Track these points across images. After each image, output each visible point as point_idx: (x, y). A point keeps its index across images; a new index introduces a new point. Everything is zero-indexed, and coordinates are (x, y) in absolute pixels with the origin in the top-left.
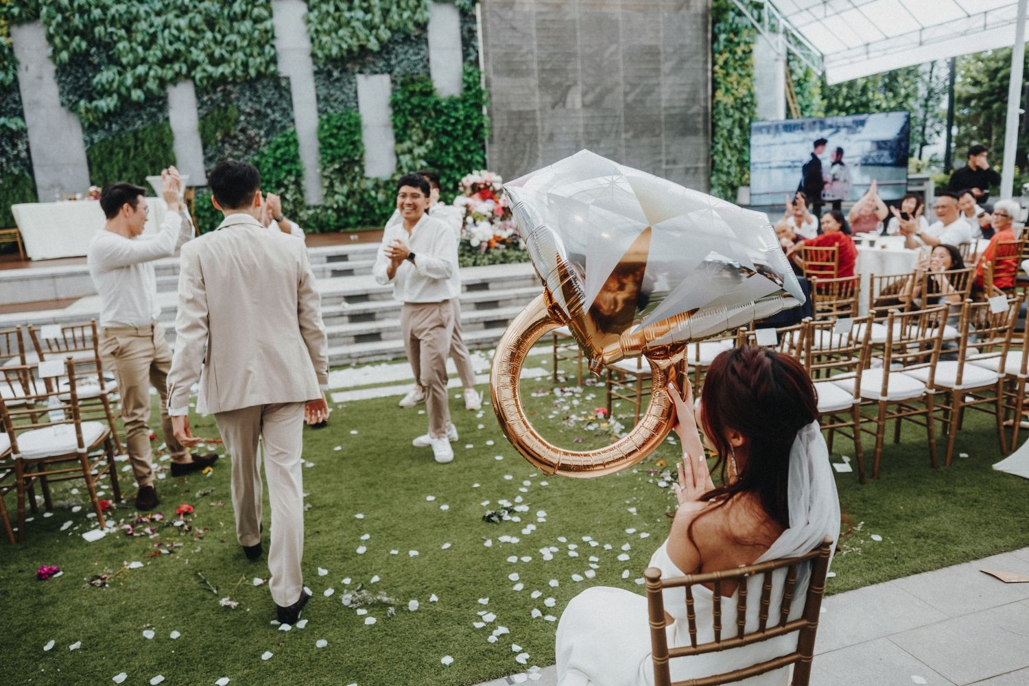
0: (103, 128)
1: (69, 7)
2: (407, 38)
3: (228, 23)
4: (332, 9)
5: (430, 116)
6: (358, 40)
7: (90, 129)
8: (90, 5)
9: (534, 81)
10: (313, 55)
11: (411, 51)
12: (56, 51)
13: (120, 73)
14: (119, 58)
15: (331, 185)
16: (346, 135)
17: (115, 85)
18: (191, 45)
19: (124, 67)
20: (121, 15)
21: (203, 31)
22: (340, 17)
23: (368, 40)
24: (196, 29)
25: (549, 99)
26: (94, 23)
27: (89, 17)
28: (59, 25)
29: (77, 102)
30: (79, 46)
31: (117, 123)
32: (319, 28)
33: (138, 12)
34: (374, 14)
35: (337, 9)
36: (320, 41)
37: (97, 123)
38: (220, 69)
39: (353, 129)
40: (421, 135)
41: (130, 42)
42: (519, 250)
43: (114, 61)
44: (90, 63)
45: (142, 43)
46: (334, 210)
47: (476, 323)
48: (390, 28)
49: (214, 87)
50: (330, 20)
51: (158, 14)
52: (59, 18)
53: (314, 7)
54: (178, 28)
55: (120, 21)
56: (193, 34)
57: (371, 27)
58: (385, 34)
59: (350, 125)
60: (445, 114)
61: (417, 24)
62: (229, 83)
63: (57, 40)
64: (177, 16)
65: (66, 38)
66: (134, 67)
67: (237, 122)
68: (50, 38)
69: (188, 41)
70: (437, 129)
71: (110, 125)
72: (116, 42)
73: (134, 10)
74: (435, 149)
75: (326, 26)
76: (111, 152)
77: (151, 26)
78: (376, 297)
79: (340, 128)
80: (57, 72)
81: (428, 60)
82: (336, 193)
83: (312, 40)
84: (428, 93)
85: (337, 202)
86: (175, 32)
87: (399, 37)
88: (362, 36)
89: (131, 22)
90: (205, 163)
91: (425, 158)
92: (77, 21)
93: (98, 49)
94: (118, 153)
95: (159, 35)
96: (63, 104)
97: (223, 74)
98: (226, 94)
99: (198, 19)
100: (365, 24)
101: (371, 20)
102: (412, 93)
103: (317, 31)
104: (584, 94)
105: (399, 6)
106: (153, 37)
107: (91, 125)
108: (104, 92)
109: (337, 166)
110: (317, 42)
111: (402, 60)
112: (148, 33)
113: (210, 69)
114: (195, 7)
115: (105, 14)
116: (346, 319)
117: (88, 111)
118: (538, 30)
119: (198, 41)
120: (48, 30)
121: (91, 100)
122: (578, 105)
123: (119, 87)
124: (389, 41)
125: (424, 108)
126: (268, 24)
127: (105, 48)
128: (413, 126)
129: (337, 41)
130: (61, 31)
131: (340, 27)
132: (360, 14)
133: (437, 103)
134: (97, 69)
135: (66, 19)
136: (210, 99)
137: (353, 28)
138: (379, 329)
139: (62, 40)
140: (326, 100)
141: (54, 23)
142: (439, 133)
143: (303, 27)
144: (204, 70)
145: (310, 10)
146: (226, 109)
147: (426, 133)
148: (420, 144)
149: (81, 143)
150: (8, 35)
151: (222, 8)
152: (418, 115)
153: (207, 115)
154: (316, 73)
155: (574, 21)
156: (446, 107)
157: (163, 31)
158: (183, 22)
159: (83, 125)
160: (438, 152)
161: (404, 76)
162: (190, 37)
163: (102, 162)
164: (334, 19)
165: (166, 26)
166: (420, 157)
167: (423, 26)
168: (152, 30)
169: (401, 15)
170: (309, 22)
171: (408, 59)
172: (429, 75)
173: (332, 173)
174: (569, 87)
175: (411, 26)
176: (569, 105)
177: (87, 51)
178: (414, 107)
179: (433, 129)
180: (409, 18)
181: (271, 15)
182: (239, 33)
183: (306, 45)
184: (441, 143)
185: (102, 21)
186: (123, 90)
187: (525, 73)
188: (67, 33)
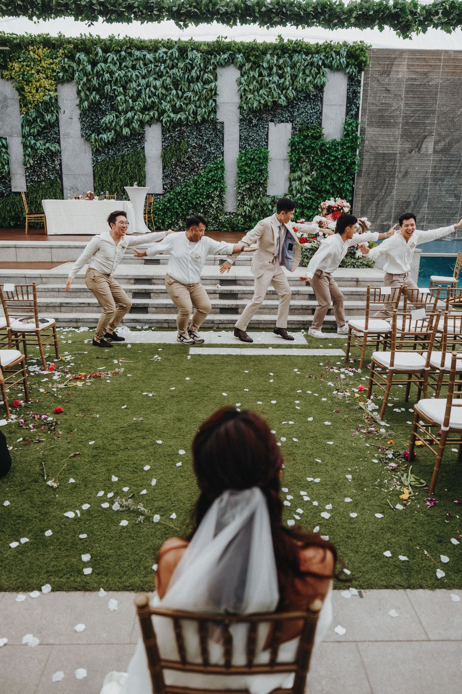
0: (104, 153)
1: (91, 72)
2: (307, 97)
3: (187, 84)
4: (257, 76)
5: (317, 154)
6: (273, 98)
7: (96, 152)
8: (104, 71)
9: (398, 132)
10: (241, 108)
11: (309, 106)
12: (81, 101)
13: (117, 117)
14: (117, 106)
15: (243, 199)
16: (256, 165)
17: (113, 124)
18: (162, 99)
19: (120, 113)
20: (121, 77)
21: (171, 90)
22: (261, 80)
23: (280, 98)
24: (166, 88)
25: (408, 145)
26: (105, 83)
27: (102, 79)
28: (84, 84)
29: (91, 134)
30: (95, 98)
31: (112, 150)
32: (247, 88)
33: (131, 76)
34: (285, 79)
35: (260, 75)
36: (247, 97)
37: (101, 149)
38: (179, 116)
39: (261, 161)
40: (309, 167)
41: (125, 96)
43: (114, 108)
44: (100, 109)
45: (132, 97)
46: (243, 217)
47: (306, 309)
48: (296, 90)
49: (174, 127)
50: (255, 83)
51: (144, 77)
52: (85, 79)
53: (245, 73)
54: (155, 87)
55: (120, 82)
56: (164, 91)
57: (282, 88)
58: (291, 93)
59: (259, 158)
60: (328, 154)
61: (316, 87)
62: (184, 125)
63: (82, 94)
64: (155, 79)
65: (88, 93)
66: (126, 113)
67: (186, 152)
68: (79, 92)
69: (160, 95)
70: (321, 163)
71: (109, 150)
72: (116, 96)
73: (129, 74)
74: (317, 178)
75: (251, 87)
76: (107, 169)
77: (139, 85)
78: (242, 283)
79: (252, 160)
80: (81, 114)
81: (321, 113)
82: (245, 205)
83: (241, 97)
84: (318, 137)
85: (245, 211)
86: (152, 89)
87: (302, 96)
88: (275, 95)
89: (127, 83)
90: (163, 179)
91: (309, 184)
92: (95, 82)
93: (106, 101)
94: (112, 169)
95: (143, 92)
96: (82, 136)
97: (180, 118)
98: (181, 133)
99: (169, 81)
100: (278, 86)
101: (283, 83)
102: (306, 137)
103: (245, 89)
104: (436, 143)
105: (304, 73)
106: (140, 92)
107: (97, 150)
108: (107, 129)
109: (248, 186)
110: (244, 98)
111: (303, 112)
112: (136, 90)
113: (172, 115)
114: (167, 72)
115: (112, 77)
116: (218, 296)
117: (96, 140)
118: (407, 92)
119: (167, 96)
120: (78, 88)
121: (99, 133)
122: (431, 151)
123: (115, 126)
124: (294, 98)
125: (313, 148)
126: (213, 85)
127: (110, 100)
128: (304, 161)
129: (257, 98)
130: (85, 88)
131: (261, 88)
132: (276, 78)
133: (323, 145)
134: (104, 114)
135: (89, 80)
136: (171, 136)
137: (270, 88)
138: (237, 305)
139: (85, 93)
140: (246, 139)
141: (81, 82)
142: (321, 167)
143: (236, 88)
144: (169, 116)
145: (242, 76)
146: (180, 143)
147: (312, 165)
148: (307, 174)
149: (91, 161)
150: (56, 90)
151: (184, 74)
152: (308, 153)
153: (167, 147)
154: (241, 120)
155: (436, 86)
156: (329, 148)
157: (145, 89)
158: (158, 83)
159: (93, 151)
160: (319, 181)
161: (302, 124)
162: (162, 93)
163: (101, 174)
164: (257, 82)
165: (148, 85)
166: (306, 183)
167: (320, 88)
168: (138, 89)
169: (305, 80)
170: (241, 83)
171: (307, 112)
172: (320, 124)
173: (243, 191)
174: (425, 137)
175: (311, 88)
176: (423, 150)
177: (99, 101)
178: (306, 147)
179: (318, 164)
180: (310, 81)
181: (216, 79)
182: (193, 91)
183: (237, 100)
184: (322, 174)
185: (110, 82)
186: (118, 128)
187: (395, 125)
188: (89, 89)
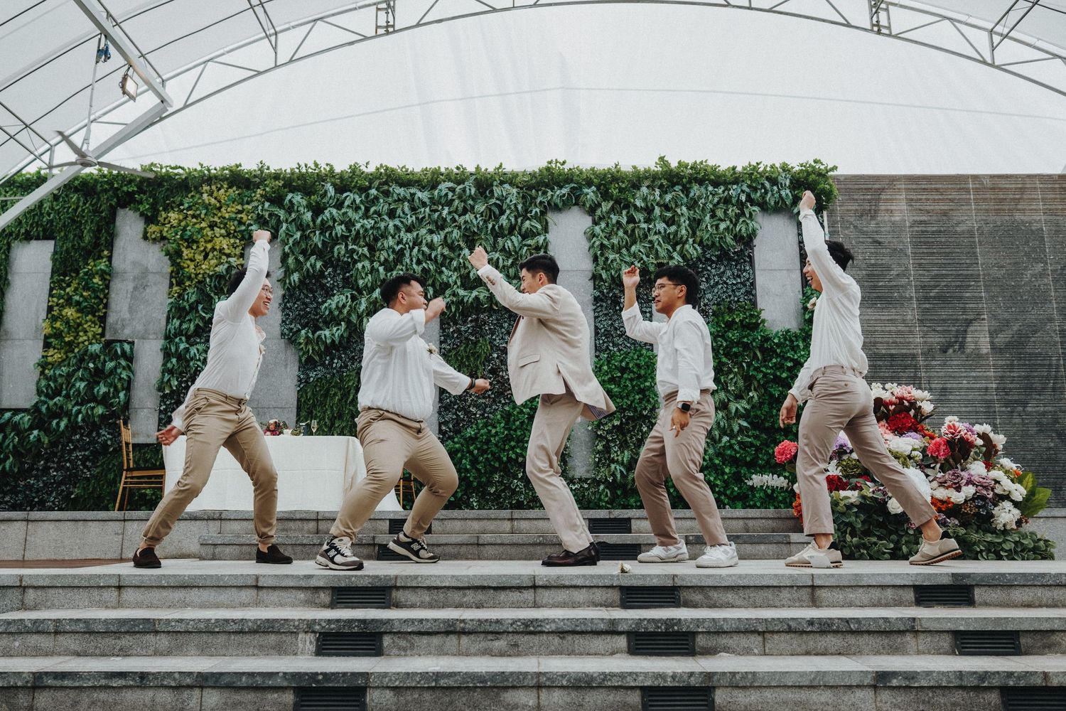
0: (323, 364)
1: (311, 224)
2: (724, 256)
3: (491, 239)
4: (624, 220)
5: (755, 358)
6: (657, 257)
7: (307, 364)
8: (334, 221)
9: (912, 314)
10: (595, 277)
11: (729, 273)
12: (288, 273)
13: (353, 298)
14: (356, 280)
15: (607, 449)
16: (631, 380)
17: (345, 311)
18: (443, 265)
19: (360, 291)
20: (366, 230)
21: (461, 249)
22: (633, 230)
23: (672, 258)
24: (452, 247)
25: (936, 339)
26: (335, 241)
27: (331, 234)
28: (296, 243)
29: (299, 331)
30: (313, 266)
31: (340, 358)
32: (606, 242)
33: (386, 228)
34: (679, 226)
35: (631, 220)
36: (607, 259)
37: (317, 358)
38: (475, 293)
39: (643, 372)
40: (741, 383)
41: (372, 262)
42: (994, 532)
43: (349, 283)
44: (323, 286)
45: (385, 263)
46: (609, 486)
48: (701, 243)
49: (465, 315)
50: (621, 233)
51: (409, 230)
52: (298, 235)
53: (600, 219)
54: (431, 246)
55: (364, 237)
56: (446, 252)
57: (675, 241)
58: (693, 250)
59: (638, 366)
60: (778, 355)
61: (738, 238)
62: (485, 310)
63: (291, 260)
64: (431, 232)
65: (301, 258)
66: (372, 290)
67: (488, 360)
68: (284, 258)
69: (440, 259)
70: (765, 375)
71: (332, 359)
72: (355, 262)
73: (382, 225)
74: (761, 404)
75: (615, 241)
76: (326, 395)
77: (398, 243)
79: (623, 370)
80: (284, 296)
81: (753, 284)
82: (613, 461)
83: (595, 259)
84: (753, 324)
85: (613, 475)
86: (425, 249)
87: (713, 254)
88: (662, 253)
89: (376, 240)
90: (439, 413)
91: (745, 416)
92: (317, 239)
93: (335, 271)
94: (335, 394)
95: (407, 253)
96: (283, 334)
97: (477, 298)
98: (479, 325)
99: (456, 234)
100: (667, 238)
101: (676, 233)
102: (730, 325)
103: (602, 246)
104: (993, 334)
105: (713, 216)
106: (400, 254)
107: (310, 359)
108: (332, 320)
109: (617, 423)
110: (601, 260)
111: (717, 283)
112: (394, 251)
113: (461, 292)
114: (454, 220)
115: (350, 231)
117: (308, 340)
118: (915, 245)
119: (452, 259)
120: (284, 249)
121: (316, 328)
122: (985, 349)
123: (349, 313)
124: (698, 259)
125: (746, 347)
126: (541, 239)
127: (342, 269)
128: (730, 371)
129: (628, 259)
130: (297, 250)
131: (634, 242)
132: (661, 226)
133: (766, 339)
134: (329, 294)
135: (305, 237)
136: (458, 331)
137: (651, 242)
139: (296, 259)
140: (607, 334)
141: (291, 241)
142: (766, 383)
143: (586, 245)
144: (454, 294)
145: (595, 223)
146: (475, 343)
147: (748, 379)
148: (739, 397)
149: (295, 382)
150: (242, 256)
151: (485, 222)
152: (736, 355)
153: (450, 351)
154: (596, 299)
155: (971, 233)
156: (778, 345)
157: (412, 249)
158: (436, 239)
159: (300, 361)
160: (766, 408)
161: (718, 304)
162: (442, 255)
163: (314, 406)
164: (626, 232)
165: (417, 242)
166: (738, 415)
167: (747, 241)
168: (397, 248)
169: (717, 227)
170: (594, 235)
171: (725, 283)
172: (754, 304)
173: (609, 432)
174: (969, 322)
175: (729, 239)
176: (970, 347)
177: (322, 272)
178: (732, 343)
179: (760, 376)
180: (727, 229)
181: (546, 230)
182: (503, 250)
183: (588, 265)
184: (772, 396)
185: (344, 238)
186: (354, 318)
187: (901, 302)
188: (304, 252)
